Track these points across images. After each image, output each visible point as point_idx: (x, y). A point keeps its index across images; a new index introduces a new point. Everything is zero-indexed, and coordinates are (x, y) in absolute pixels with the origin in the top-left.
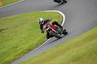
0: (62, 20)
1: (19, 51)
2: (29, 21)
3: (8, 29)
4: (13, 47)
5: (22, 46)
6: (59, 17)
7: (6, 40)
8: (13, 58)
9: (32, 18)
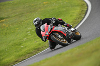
0: (87, 10)
1: (24, 51)
2: (40, 8)
3: (9, 17)
4: (15, 44)
5: (27, 44)
6: (82, 5)
7: (6, 34)
8: (14, 60)
9: (44, 4)
